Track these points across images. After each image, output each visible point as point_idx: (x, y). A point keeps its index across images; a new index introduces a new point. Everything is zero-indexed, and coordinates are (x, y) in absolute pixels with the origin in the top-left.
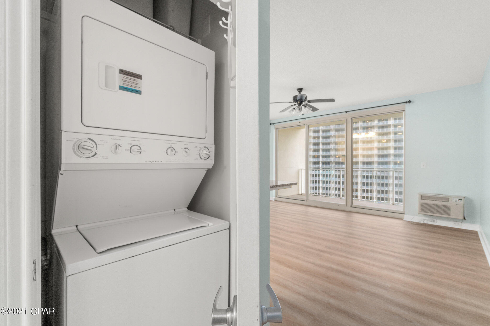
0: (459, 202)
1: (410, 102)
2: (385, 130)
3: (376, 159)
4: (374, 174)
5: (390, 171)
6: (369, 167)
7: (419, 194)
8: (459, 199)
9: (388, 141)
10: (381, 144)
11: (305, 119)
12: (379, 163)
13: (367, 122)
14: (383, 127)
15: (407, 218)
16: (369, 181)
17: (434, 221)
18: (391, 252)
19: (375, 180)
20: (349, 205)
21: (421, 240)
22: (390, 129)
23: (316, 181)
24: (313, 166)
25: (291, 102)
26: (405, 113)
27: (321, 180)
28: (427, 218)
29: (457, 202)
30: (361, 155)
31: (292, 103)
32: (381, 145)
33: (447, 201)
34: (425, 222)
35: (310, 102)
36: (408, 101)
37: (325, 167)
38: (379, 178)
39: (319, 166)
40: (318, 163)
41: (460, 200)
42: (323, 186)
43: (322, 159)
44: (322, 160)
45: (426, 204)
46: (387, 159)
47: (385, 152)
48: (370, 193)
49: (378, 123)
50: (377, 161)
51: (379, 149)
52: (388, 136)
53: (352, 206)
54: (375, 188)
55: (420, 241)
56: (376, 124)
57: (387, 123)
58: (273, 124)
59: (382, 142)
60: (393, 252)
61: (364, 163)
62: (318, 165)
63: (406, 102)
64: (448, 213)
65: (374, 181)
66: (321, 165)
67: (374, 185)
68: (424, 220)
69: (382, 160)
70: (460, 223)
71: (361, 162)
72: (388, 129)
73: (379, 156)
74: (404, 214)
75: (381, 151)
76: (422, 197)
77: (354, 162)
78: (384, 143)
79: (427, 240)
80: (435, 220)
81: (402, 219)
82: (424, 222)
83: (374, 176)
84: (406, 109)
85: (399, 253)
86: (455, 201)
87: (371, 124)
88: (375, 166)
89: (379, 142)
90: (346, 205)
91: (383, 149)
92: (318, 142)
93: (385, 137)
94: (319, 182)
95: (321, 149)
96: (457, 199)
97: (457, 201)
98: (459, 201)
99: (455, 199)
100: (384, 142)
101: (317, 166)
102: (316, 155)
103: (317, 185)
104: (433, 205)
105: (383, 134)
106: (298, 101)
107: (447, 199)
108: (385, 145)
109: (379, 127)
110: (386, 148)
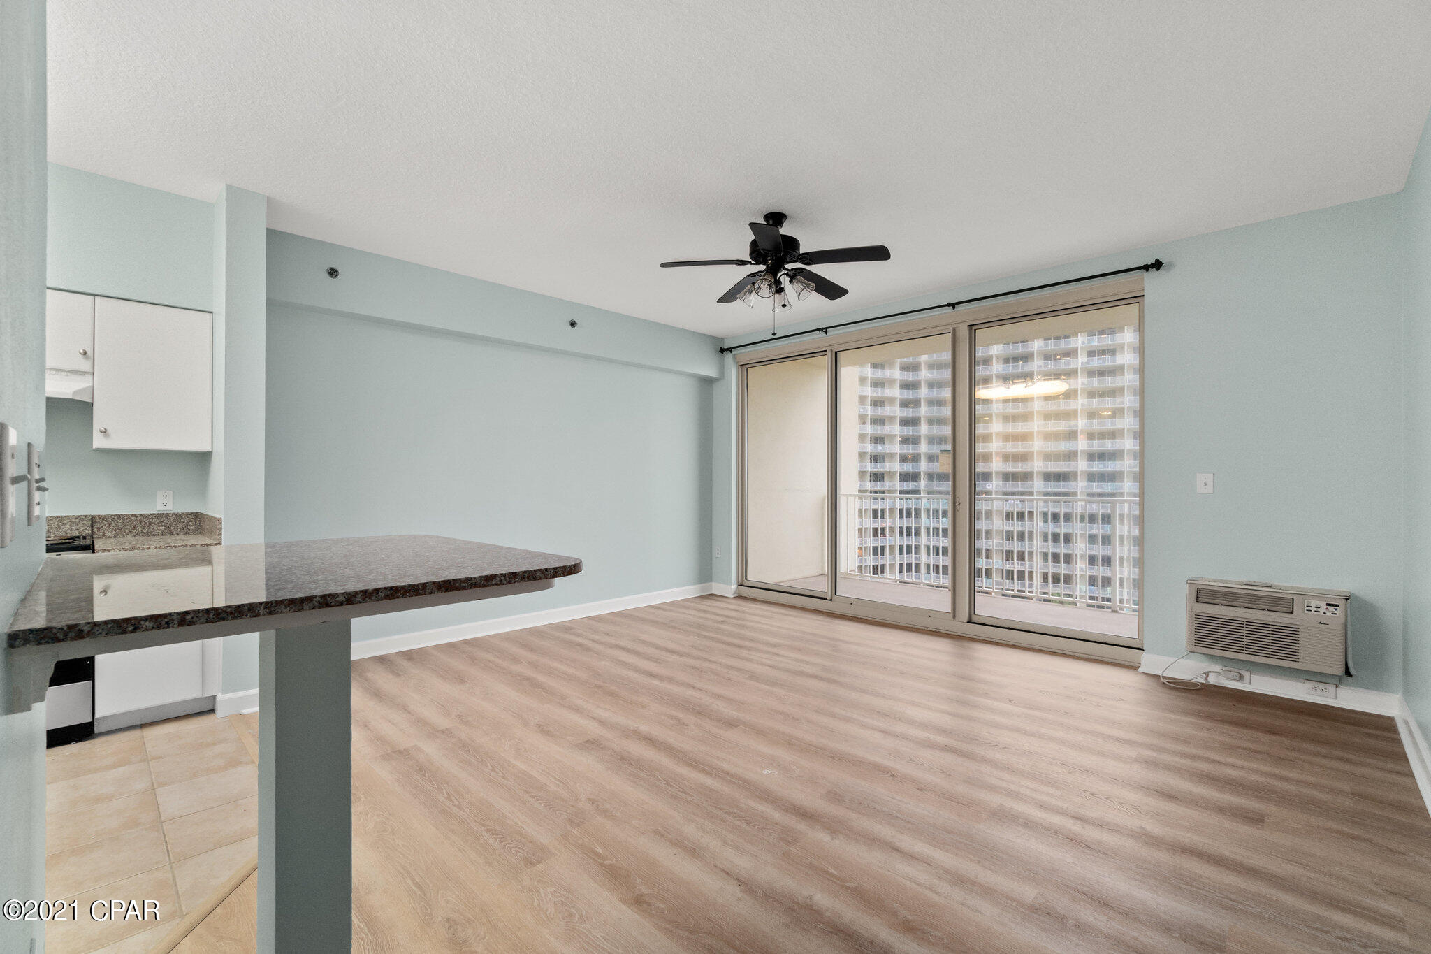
0: (1329, 613)
1: (1157, 265)
2: (1109, 382)
3: (1082, 465)
4: (1078, 508)
5: (1123, 502)
6: (1063, 490)
7: (1191, 582)
8: (1328, 605)
9: (1117, 413)
10: (1096, 421)
11: (826, 332)
12: (1091, 477)
13: (1055, 359)
14: (1102, 373)
15: (1151, 662)
16: (1063, 529)
17: (1241, 678)
18: (1073, 817)
19: (1079, 525)
20: (963, 614)
21: (1193, 757)
22: (1122, 379)
23: (908, 529)
24: (901, 485)
25: (743, 263)
26: (1143, 306)
27: (925, 527)
28: (1217, 668)
29: (1322, 613)
30: (1038, 453)
31: (749, 266)
32: (1096, 426)
33: (1285, 609)
34: (1212, 680)
35: (808, 261)
36: (1154, 262)
37: (935, 488)
38: (1092, 519)
39: (919, 486)
40: (915, 477)
41: (1331, 608)
42: (933, 544)
43: (928, 465)
44: (929, 468)
45: (1213, 619)
46: (1113, 465)
47: (1108, 445)
48: (1063, 565)
49: (1088, 363)
50: (1086, 472)
51: (1091, 436)
52: (1118, 399)
53: (974, 619)
54: (1080, 547)
55: (1187, 762)
56: (1082, 363)
57: (1114, 360)
58: (730, 350)
59: (1100, 417)
60: (1077, 818)
61: (1048, 477)
62: (915, 483)
63: (1146, 268)
64: (1293, 655)
65: (1077, 528)
66: (923, 483)
67: (1077, 540)
68: (1207, 674)
69: (1098, 467)
70: (1332, 689)
71: (1038, 473)
72: (1118, 378)
73: (1091, 457)
74: (1142, 650)
75: (1096, 442)
76: (1201, 595)
77: (979, 474)
78: (1106, 420)
79: (1214, 761)
80: (1246, 674)
81: (1134, 667)
82: (1206, 679)
83: (1077, 513)
84: (1145, 293)
85: (1100, 825)
86: (1313, 609)
87: (1069, 363)
88: (1080, 485)
89: (1091, 415)
90: (954, 617)
91: (1102, 436)
92: (915, 415)
93: (1109, 403)
94: (917, 533)
95: (925, 435)
96: (1323, 605)
97: (1322, 610)
98: (1327, 609)
99: (1313, 604)
100: (1104, 417)
101: (911, 485)
102: (910, 454)
103: (912, 541)
104: (1238, 623)
105: (1103, 394)
106: (769, 258)
107: (1286, 604)
108: (1108, 426)
109: (1091, 373)
110: (1113, 435)
